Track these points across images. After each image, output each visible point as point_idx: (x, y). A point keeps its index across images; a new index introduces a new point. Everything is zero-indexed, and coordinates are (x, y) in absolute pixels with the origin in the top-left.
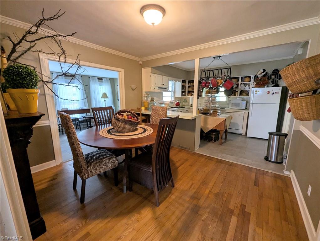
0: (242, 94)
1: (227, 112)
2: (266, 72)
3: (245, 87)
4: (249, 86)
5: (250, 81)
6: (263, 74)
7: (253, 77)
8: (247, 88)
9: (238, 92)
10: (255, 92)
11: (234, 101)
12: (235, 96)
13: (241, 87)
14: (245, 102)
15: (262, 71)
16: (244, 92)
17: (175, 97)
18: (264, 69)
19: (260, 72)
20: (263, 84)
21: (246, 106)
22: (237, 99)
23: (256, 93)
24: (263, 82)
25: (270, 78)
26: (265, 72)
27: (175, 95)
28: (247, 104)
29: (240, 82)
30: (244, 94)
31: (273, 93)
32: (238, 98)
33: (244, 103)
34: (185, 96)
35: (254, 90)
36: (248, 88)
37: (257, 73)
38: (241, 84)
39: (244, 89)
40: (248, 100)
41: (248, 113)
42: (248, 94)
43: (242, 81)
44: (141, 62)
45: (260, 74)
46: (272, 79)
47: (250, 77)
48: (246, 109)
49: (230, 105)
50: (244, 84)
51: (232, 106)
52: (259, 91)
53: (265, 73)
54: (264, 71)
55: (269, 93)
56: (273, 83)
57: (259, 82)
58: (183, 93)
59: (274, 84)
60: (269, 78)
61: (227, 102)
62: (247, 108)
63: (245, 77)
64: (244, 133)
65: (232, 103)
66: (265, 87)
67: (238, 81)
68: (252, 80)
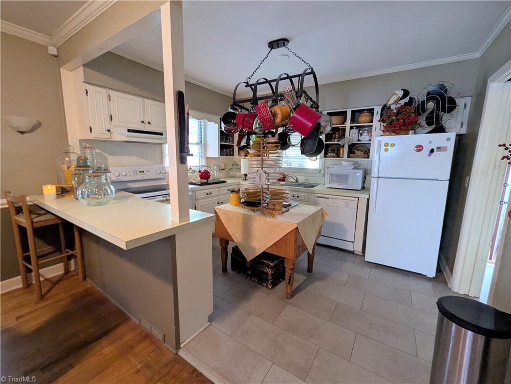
0: (354, 153)
1: (318, 197)
2: (410, 98)
3: (361, 135)
4: (370, 132)
5: (372, 122)
6: (402, 102)
7: (378, 110)
8: (365, 138)
9: (343, 146)
10: (383, 148)
11: (335, 170)
12: (338, 156)
13: (352, 136)
14: (361, 171)
15: (401, 93)
16: (359, 148)
17: (207, 157)
18: (404, 90)
19: (394, 98)
20: (405, 124)
21: (364, 182)
22: (342, 164)
23: (386, 150)
24: (404, 120)
25: (421, 108)
26: (408, 97)
27: (205, 154)
28: (365, 178)
29: (348, 124)
30: (358, 153)
31: (432, 151)
32: (344, 163)
33: (359, 174)
34: (233, 155)
35: (380, 142)
36: (367, 138)
37: (388, 101)
38: (351, 128)
39: (359, 140)
40: (369, 168)
41: (368, 200)
42: (367, 153)
43: (353, 121)
44: (53, 51)
45: (396, 102)
46: (428, 113)
47: (371, 111)
48: (363, 188)
49: (328, 178)
50: (357, 127)
51: (331, 181)
52: (393, 145)
53: (407, 100)
54: (406, 93)
55: (420, 150)
56: (429, 124)
57: (393, 121)
58: (225, 149)
59: (433, 126)
60: (418, 111)
61: (322, 172)
62: (365, 186)
63: (361, 111)
64: (358, 249)
65: (331, 175)
66: (408, 134)
67: (345, 121)
68: (377, 117)
